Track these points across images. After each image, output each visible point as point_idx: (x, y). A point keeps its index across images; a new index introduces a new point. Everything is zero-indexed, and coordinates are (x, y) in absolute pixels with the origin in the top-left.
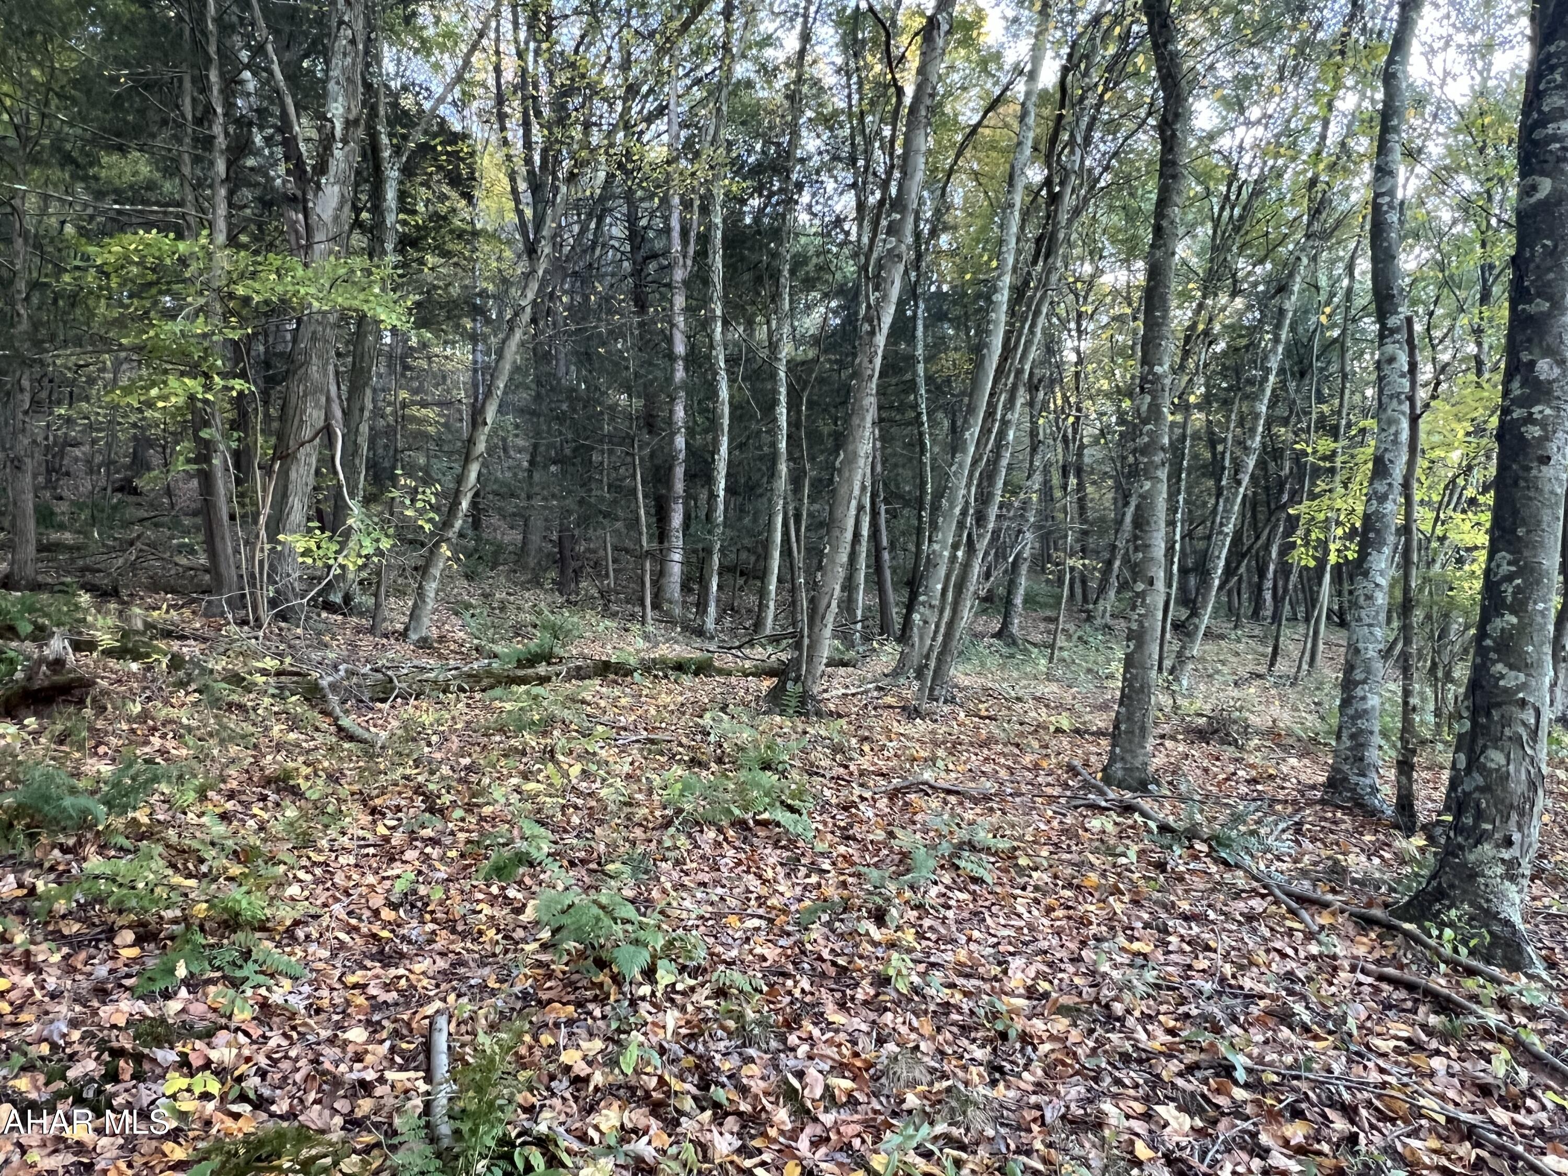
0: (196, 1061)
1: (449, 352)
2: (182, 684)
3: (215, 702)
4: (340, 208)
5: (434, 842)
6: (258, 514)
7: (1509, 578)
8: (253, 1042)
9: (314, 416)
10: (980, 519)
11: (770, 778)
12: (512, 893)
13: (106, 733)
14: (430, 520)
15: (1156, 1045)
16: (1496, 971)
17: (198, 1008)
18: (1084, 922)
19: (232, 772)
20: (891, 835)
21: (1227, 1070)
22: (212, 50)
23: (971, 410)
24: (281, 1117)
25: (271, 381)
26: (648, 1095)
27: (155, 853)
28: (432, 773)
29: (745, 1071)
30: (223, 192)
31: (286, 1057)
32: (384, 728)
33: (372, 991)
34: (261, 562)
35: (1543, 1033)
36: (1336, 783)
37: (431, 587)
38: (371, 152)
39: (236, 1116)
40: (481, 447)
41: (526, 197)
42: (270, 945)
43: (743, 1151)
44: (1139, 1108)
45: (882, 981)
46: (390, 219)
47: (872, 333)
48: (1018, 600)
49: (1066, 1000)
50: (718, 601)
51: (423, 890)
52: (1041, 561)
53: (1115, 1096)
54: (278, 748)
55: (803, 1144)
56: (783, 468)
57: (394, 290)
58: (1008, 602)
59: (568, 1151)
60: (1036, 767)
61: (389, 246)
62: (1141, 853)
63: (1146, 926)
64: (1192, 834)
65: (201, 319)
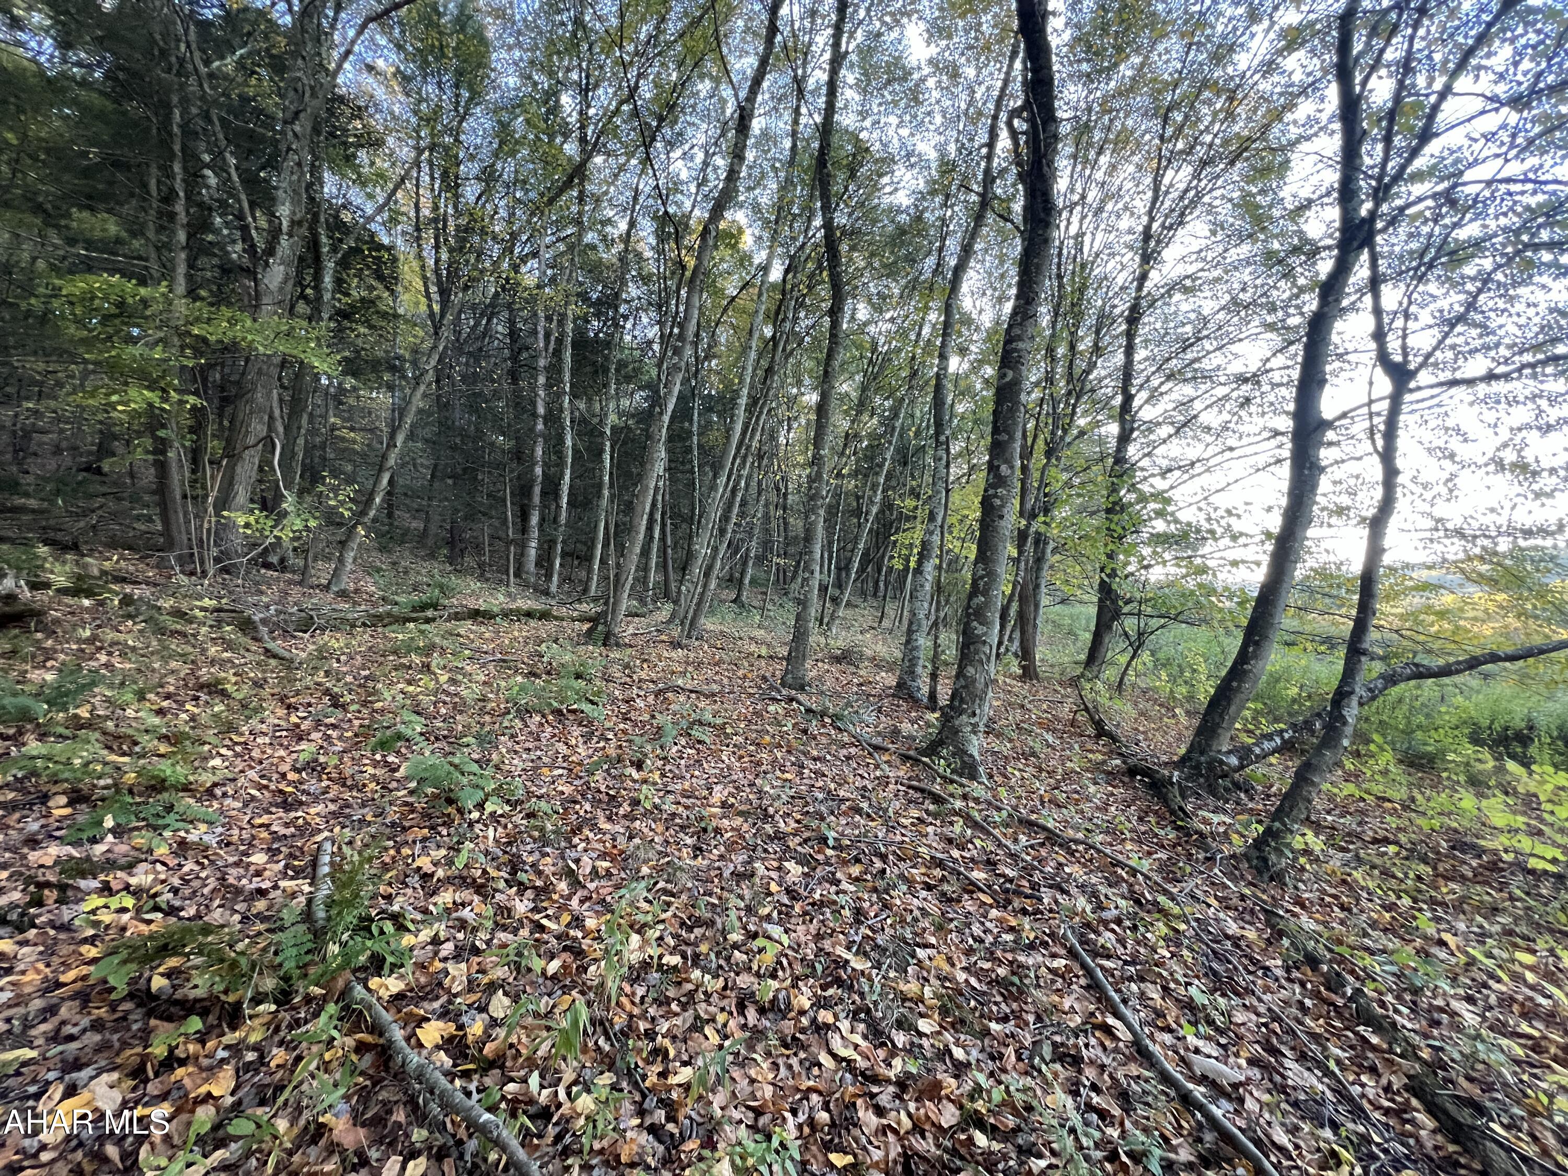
0: (115, 885)
1: (374, 395)
2: (130, 616)
3: (161, 631)
4: (285, 281)
5: (334, 726)
6: (207, 496)
7: (982, 578)
8: (169, 869)
9: (258, 428)
10: (722, 531)
11: (581, 683)
12: (390, 759)
13: (56, 651)
14: (350, 509)
15: (789, 830)
16: (964, 781)
17: (123, 848)
18: (759, 763)
19: (171, 680)
20: (653, 717)
21: (824, 840)
22: (177, 148)
23: (722, 467)
24: (189, 919)
25: (225, 401)
26: (474, 880)
27: (92, 739)
28: (339, 680)
29: (543, 861)
30: (183, 256)
31: (198, 877)
32: (303, 650)
33: (274, 828)
34: (209, 530)
35: (980, 811)
36: (900, 685)
37: (350, 556)
38: (314, 245)
39: (149, 922)
40: (391, 462)
41: (435, 297)
42: (191, 801)
43: (535, 910)
44: (775, 864)
45: (636, 803)
46: (327, 296)
47: (661, 414)
48: (747, 581)
49: (743, 808)
50: (560, 574)
51: (322, 759)
52: (760, 559)
53: (763, 859)
54: (213, 663)
55: (575, 902)
56: (606, 493)
57: (328, 346)
58: (741, 582)
59: (412, 921)
60: (745, 677)
61: (325, 316)
62: (794, 725)
63: (793, 764)
64: (823, 714)
65: (159, 348)
